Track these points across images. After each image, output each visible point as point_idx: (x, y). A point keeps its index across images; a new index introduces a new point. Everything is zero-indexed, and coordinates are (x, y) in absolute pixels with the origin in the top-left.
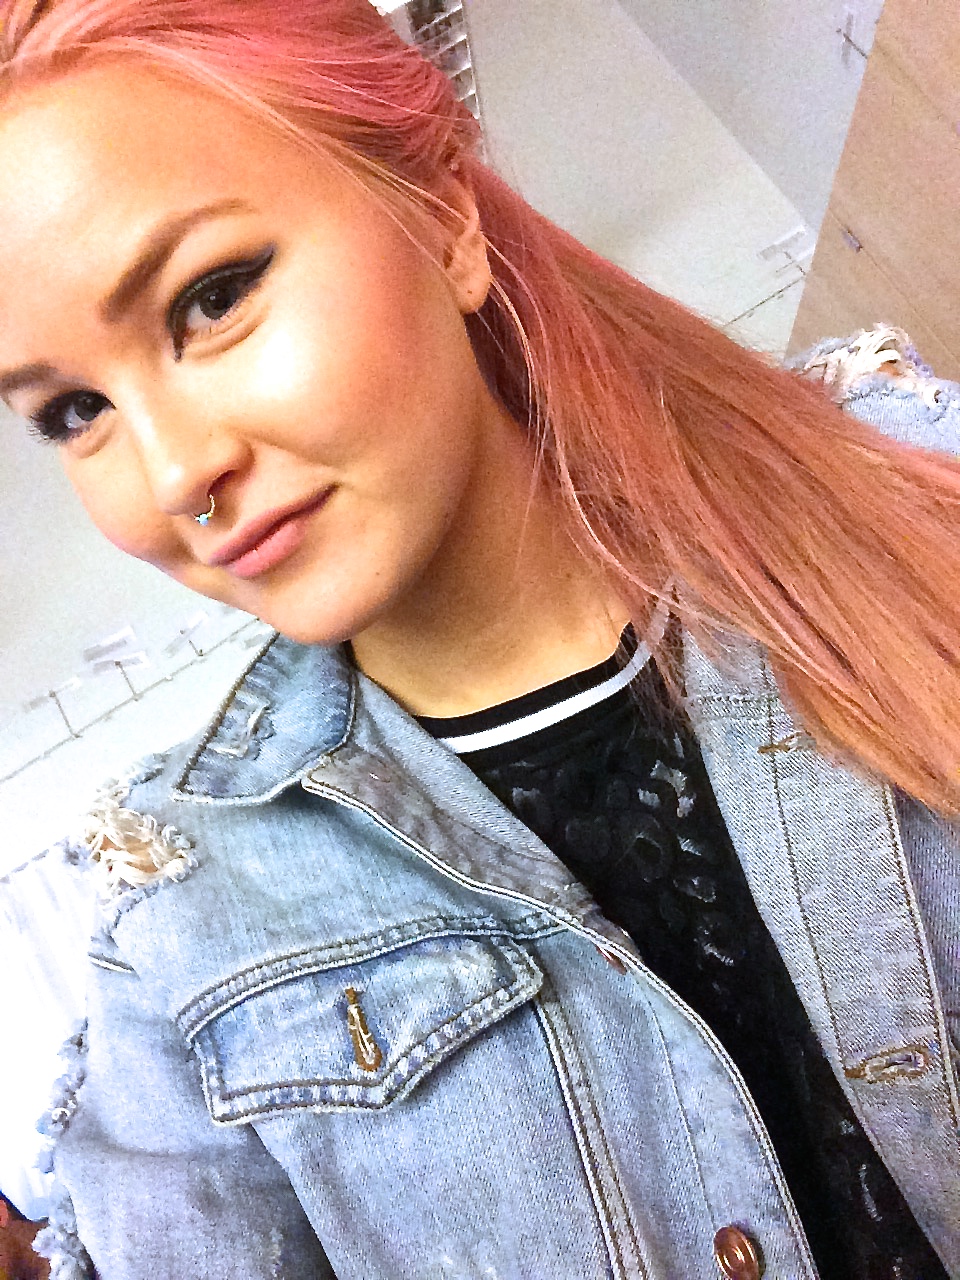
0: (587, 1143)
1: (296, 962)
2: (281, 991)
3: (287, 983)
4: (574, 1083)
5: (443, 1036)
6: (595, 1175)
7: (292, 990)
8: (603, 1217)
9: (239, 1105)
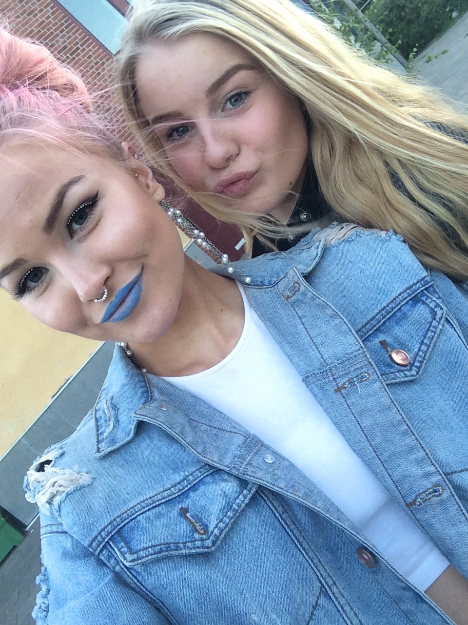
0: (294, 535)
1: (155, 499)
2: (152, 511)
3: (154, 507)
4: (281, 513)
5: (228, 517)
6: (301, 546)
7: (157, 510)
8: (310, 561)
9: (142, 553)
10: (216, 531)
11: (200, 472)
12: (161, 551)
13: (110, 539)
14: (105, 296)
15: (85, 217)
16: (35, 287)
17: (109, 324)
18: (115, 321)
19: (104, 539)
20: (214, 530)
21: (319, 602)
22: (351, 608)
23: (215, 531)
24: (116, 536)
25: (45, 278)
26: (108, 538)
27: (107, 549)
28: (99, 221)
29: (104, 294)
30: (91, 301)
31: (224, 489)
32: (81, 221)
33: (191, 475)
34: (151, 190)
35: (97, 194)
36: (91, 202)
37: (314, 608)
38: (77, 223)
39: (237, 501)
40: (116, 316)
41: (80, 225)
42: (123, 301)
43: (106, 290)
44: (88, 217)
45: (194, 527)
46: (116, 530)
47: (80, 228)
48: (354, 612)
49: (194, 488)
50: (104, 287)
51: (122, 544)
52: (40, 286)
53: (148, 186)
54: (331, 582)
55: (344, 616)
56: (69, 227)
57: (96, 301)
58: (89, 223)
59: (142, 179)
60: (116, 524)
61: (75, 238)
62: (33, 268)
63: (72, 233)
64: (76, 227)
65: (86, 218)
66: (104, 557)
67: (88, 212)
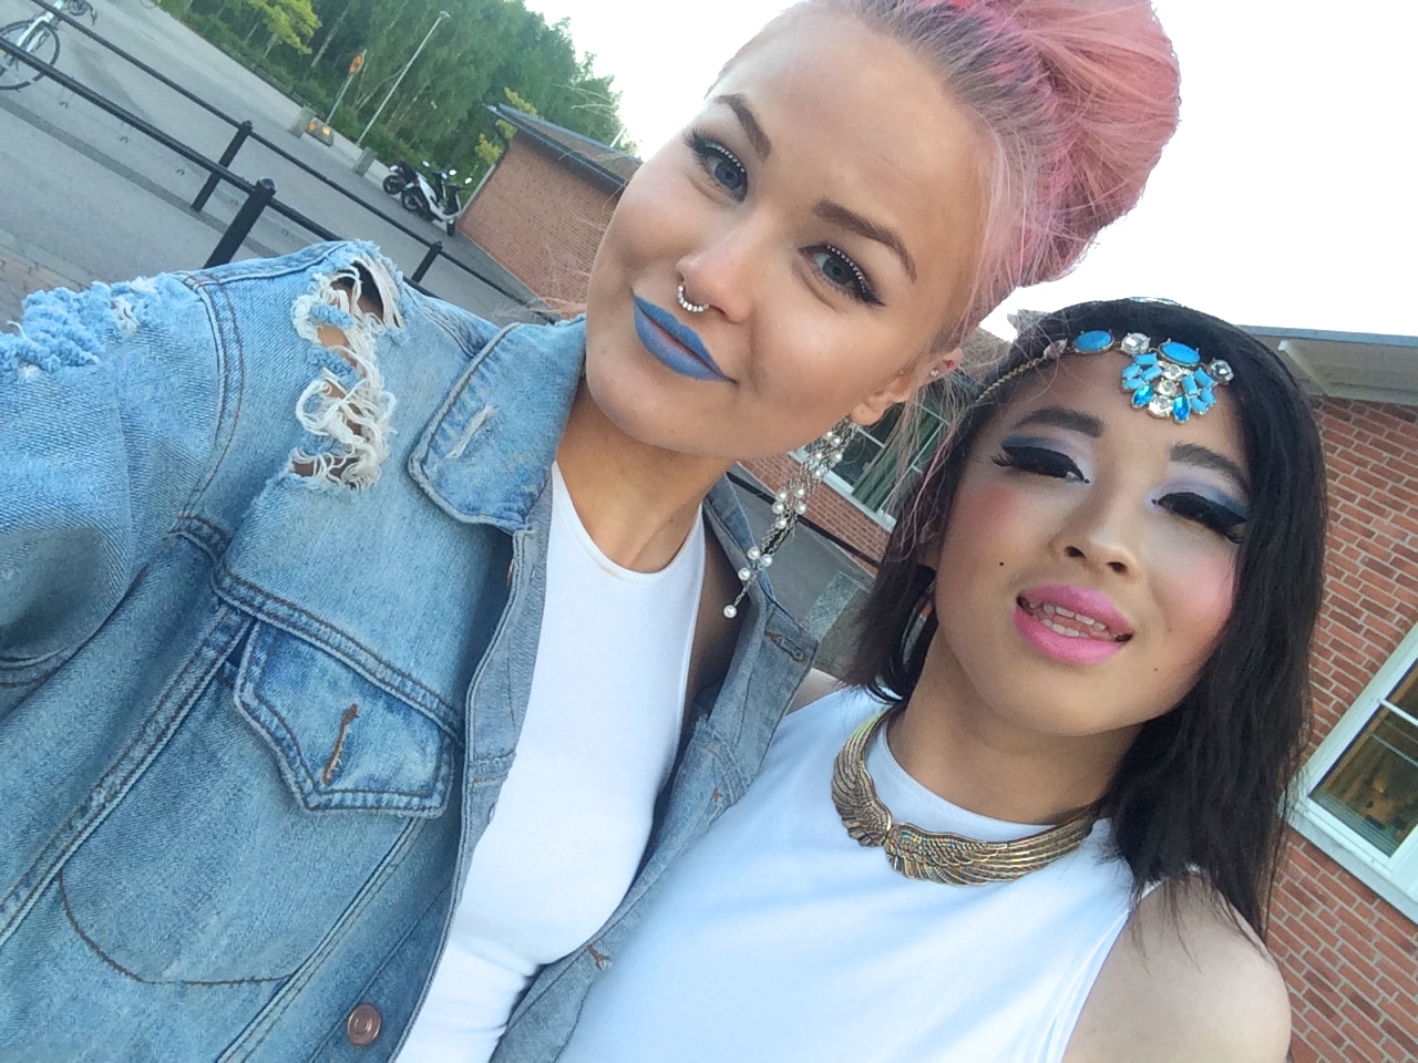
9: (264, 713)
10: (337, 798)
11: (424, 696)
12: (278, 741)
13: (263, 622)
14: (690, 307)
15: (838, 277)
16: (708, 172)
17: (630, 311)
18: (638, 322)
19: (260, 609)
20: (337, 791)
21: (263, 984)
22: (268, 1031)
23: (336, 795)
24: (274, 632)
25: (722, 193)
26: (264, 618)
27: (243, 622)
28: (829, 304)
29: (694, 305)
30: (681, 279)
31: (407, 761)
32: (830, 270)
33: (415, 682)
34: (872, 399)
35: (880, 303)
36: (864, 291)
37: (252, 980)
38: (827, 263)
39: (396, 797)
40: (647, 323)
41: (824, 268)
42: (677, 340)
43: (701, 309)
44: (839, 286)
45: (331, 759)
46: (283, 627)
47: (818, 269)
48: (264, 1037)
49: (393, 704)
50: (707, 306)
51: (263, 657)
52: (712, 182)
53: (879, 394)
54: (300, 984)
55: (253, 1026)
56: (822, 248)
57: (681, 289)
58: (828, 288)
59: (894, 384)
60: (293, 620)
61: (801, 258)
62: (745, 173)
63: (809, 251)
64: (821, 260)
65: (834, 280)
66: (223, 618)
67: (848, 284)
